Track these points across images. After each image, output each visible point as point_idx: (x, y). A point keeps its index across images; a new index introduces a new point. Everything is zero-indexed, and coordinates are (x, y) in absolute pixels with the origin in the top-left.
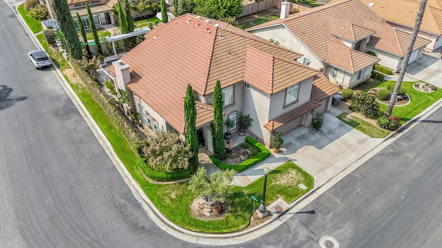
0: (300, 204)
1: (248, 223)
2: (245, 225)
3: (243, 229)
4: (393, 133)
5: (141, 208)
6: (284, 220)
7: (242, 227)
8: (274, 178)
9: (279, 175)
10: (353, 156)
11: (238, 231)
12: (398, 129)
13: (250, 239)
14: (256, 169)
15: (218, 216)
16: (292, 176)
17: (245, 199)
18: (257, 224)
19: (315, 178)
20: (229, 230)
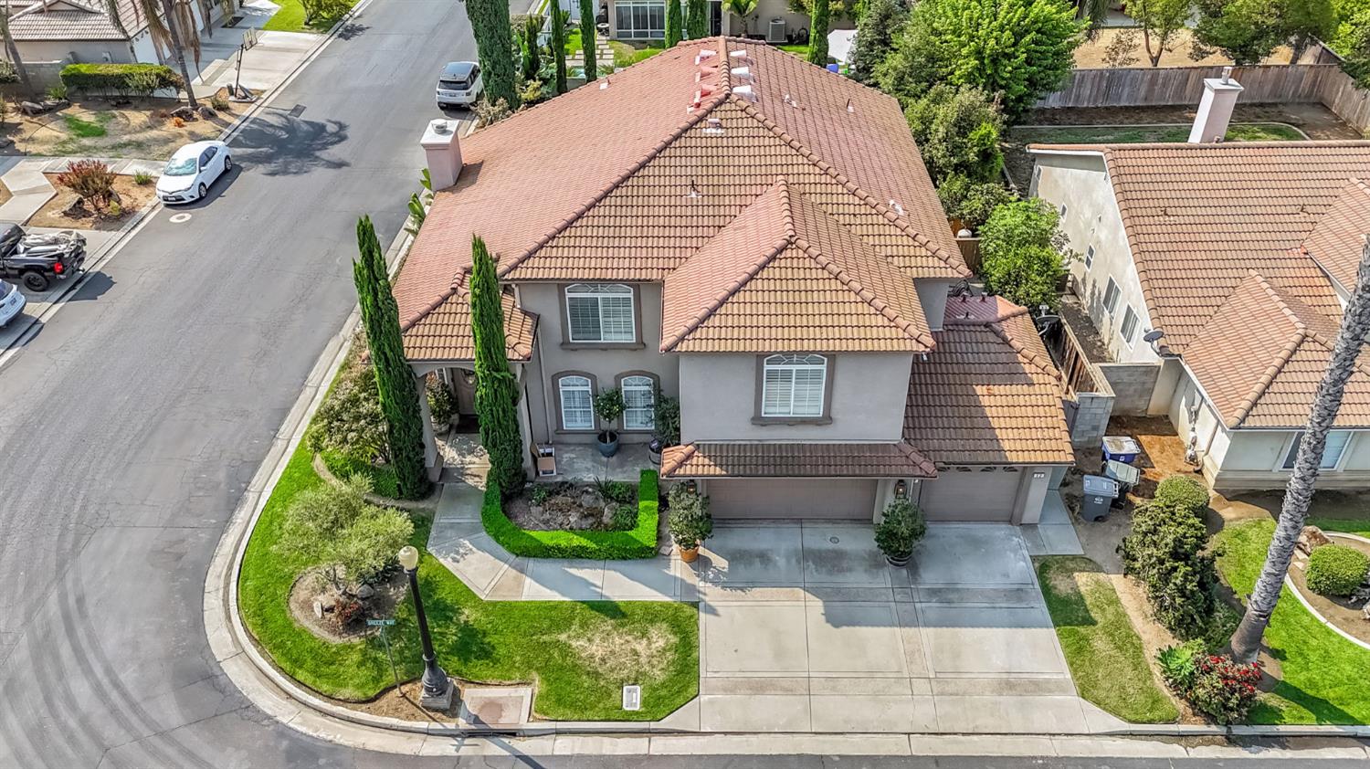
0: (561, 740)
1: (371, 694)
2: (359, 695)
3: (346, 701)
4: (1200, 727)
5: (232, 511)
6: (464, 751)
7: (348, 692)
8: (584, 625)
9: (609, 624)
10: (921, 713)
11: (330, 698)
12: (1239, 730)
13: (330, 738)
14: (573, 571)
15: (334, 632)
16: (639, 648)
17: (443, 630)
18: (396, 712)
19: (703, 698)
20: (309, 680)
